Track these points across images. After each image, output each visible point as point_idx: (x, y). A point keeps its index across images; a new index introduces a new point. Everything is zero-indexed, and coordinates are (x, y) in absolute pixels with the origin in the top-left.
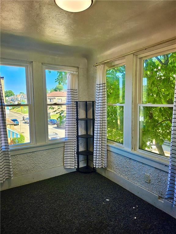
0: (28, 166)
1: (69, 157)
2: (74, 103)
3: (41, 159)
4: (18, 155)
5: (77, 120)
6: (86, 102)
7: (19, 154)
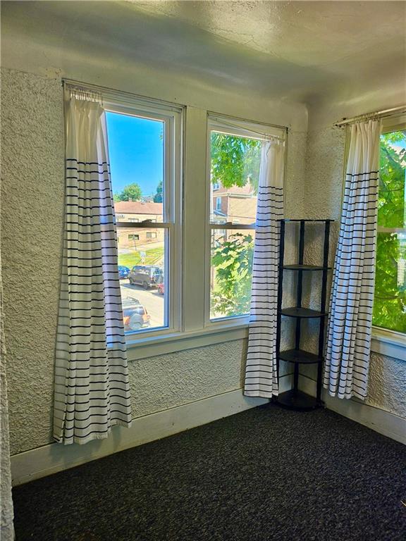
0: (161, 392)
1: (258, 368)
2: (276, 224)
3: (192, 372)
4: (139, 362)
5: (281, 268)
6: (303, 222)
7: (144, 359)
